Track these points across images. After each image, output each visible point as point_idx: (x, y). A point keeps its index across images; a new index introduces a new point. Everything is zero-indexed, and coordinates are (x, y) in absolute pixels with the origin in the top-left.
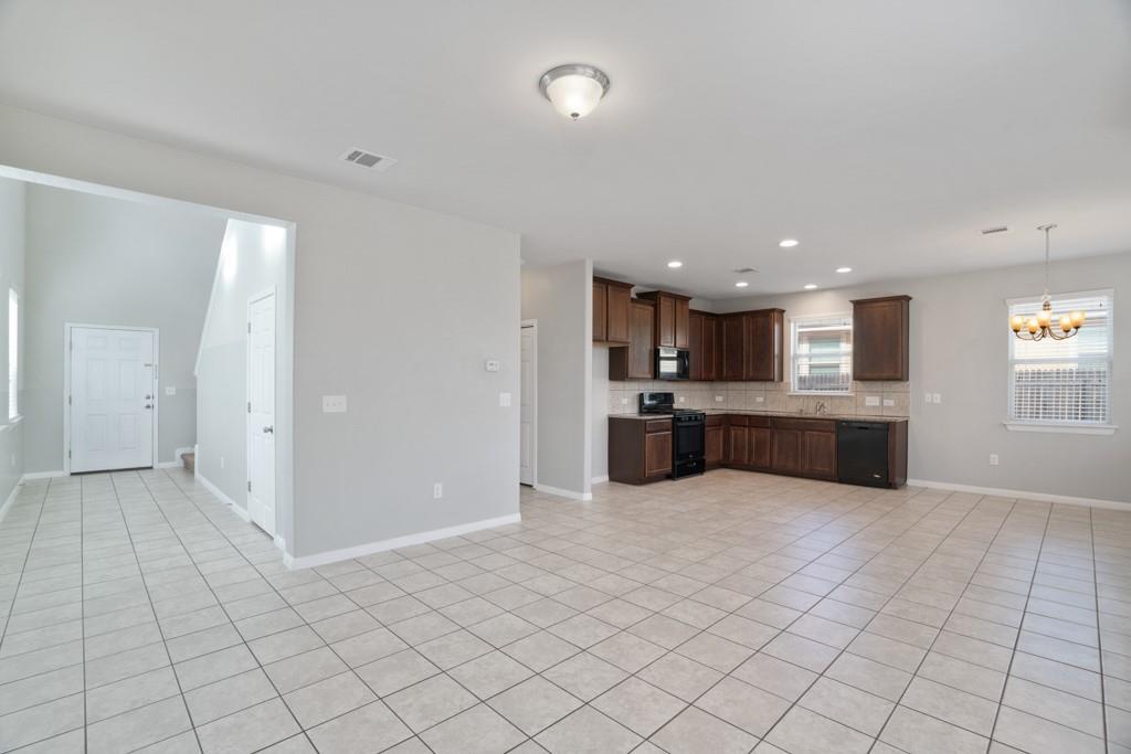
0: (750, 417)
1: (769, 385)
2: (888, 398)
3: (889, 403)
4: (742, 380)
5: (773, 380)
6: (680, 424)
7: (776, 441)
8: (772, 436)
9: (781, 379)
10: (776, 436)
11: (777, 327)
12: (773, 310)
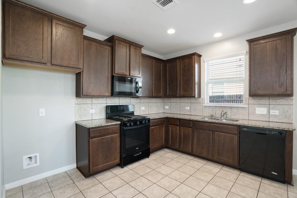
0: (180, 120)
1: (192, 100)
2: (273, 109)
3: (275, 112)
4: (177, 97)
5: (194, 97)
6: (125, 128)
7: (195, 137)
8: (193, 133)
9: (200, 96)
10: (196, 134)
11: (197, 66)
12: (194, 54)
